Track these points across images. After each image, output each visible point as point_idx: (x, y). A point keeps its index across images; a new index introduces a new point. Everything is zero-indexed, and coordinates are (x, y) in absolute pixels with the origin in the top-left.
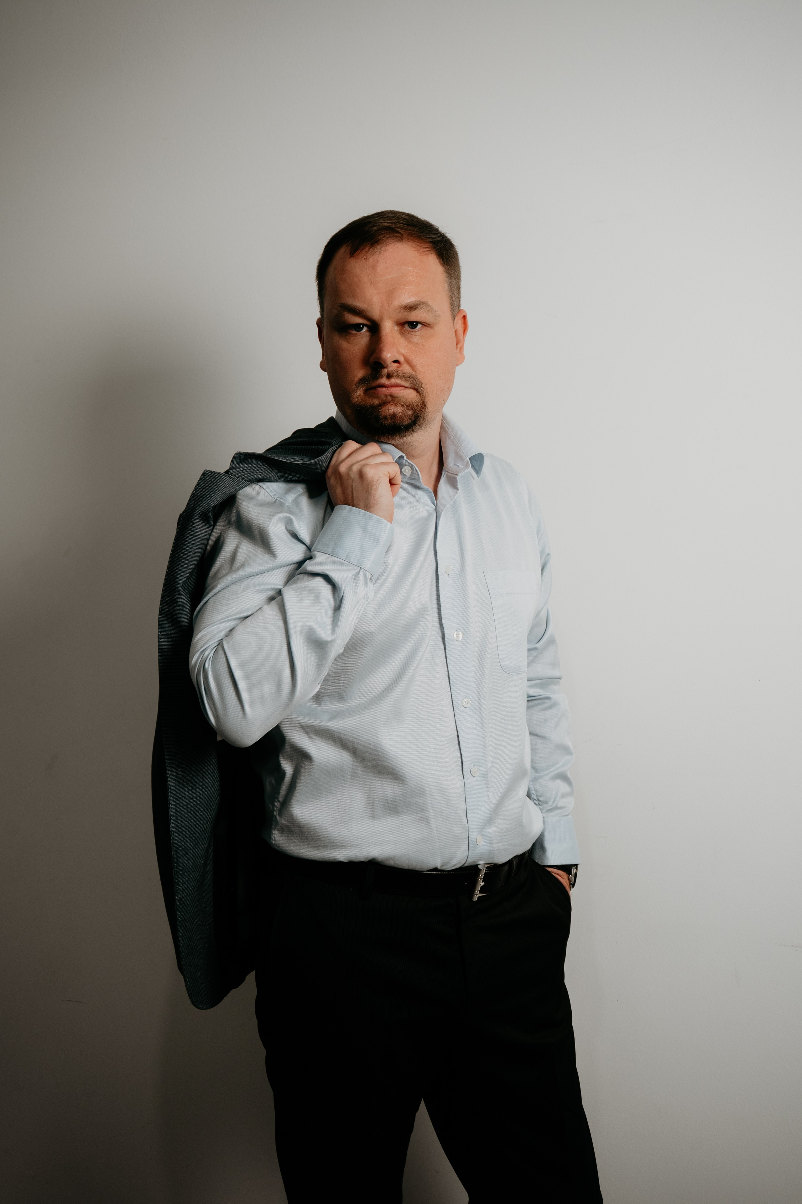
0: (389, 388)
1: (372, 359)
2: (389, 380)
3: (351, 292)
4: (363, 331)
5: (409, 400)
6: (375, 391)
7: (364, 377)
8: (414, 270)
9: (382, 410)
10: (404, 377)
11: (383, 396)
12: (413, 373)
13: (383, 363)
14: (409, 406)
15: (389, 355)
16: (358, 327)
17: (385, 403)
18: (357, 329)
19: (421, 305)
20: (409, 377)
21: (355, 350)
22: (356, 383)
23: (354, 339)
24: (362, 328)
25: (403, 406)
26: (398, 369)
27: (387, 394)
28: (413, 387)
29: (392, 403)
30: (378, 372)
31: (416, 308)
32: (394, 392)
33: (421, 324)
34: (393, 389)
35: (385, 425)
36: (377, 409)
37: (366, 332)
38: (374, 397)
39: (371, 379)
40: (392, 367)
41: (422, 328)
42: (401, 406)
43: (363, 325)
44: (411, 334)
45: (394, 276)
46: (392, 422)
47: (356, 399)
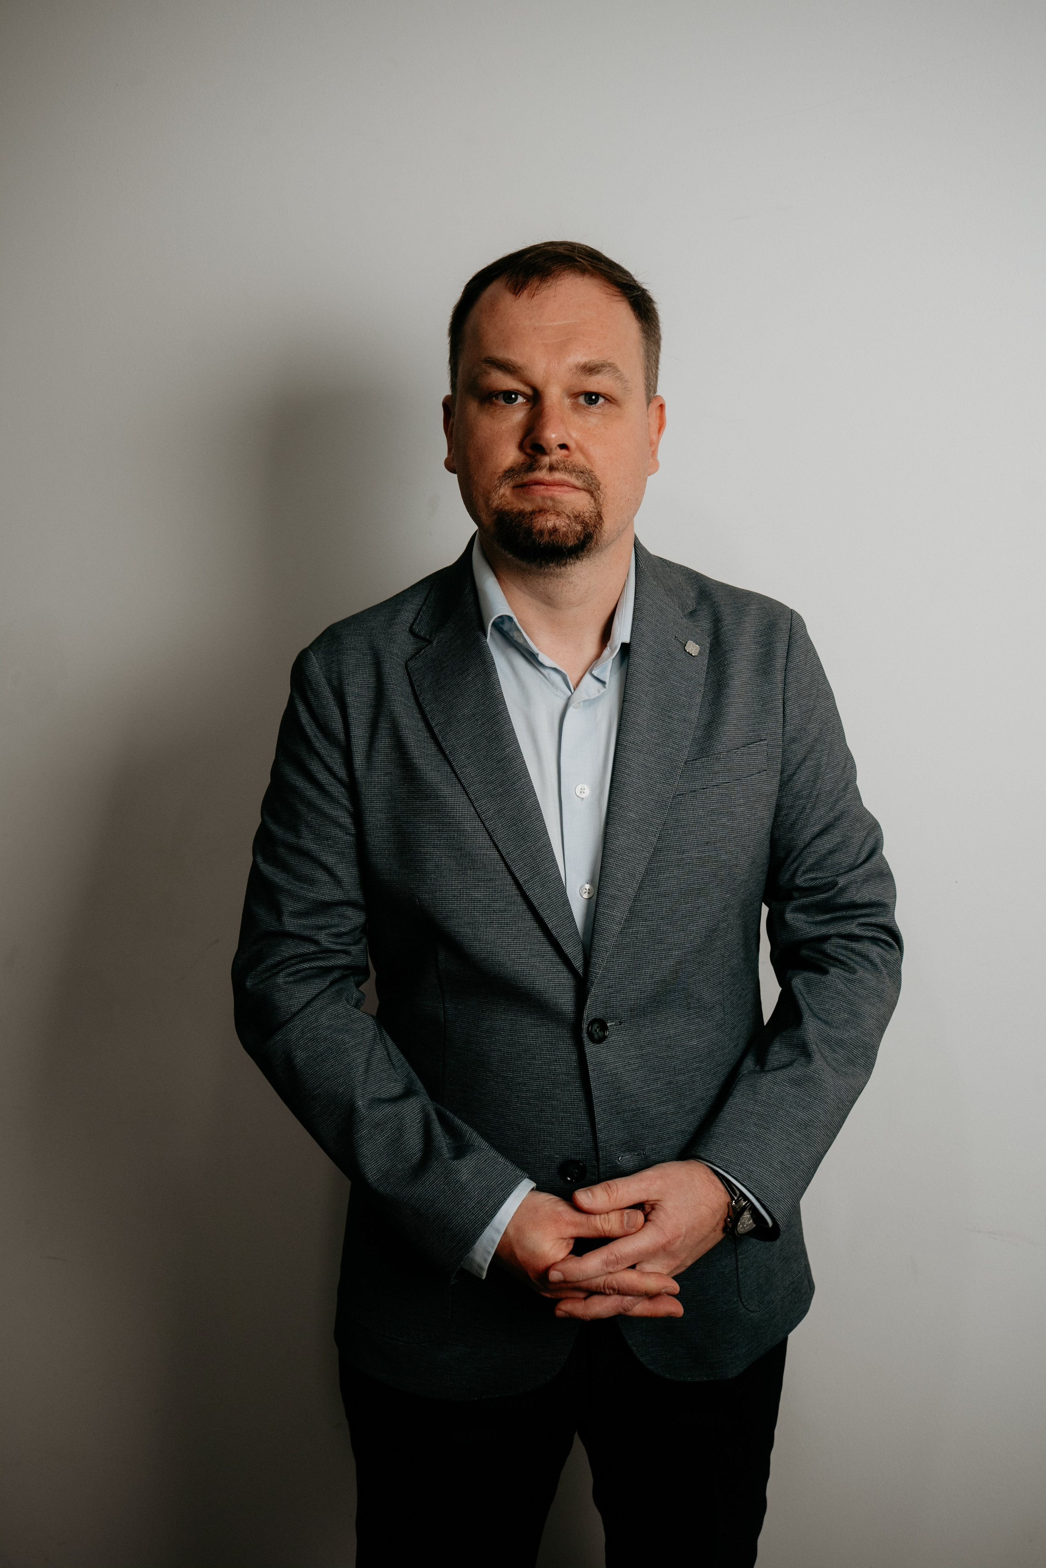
0: (548, 487)
1: (527, 442)
2: (551, 475)
3: (503, 341)
4: (517, 402)
5: (579, 508)
6: (529, 490)
7: (511, 467)
8: (598, 317)
9: (537, 520)
10: (574, 471)
11: (539, 500)
12: (588, 466)
13: (544, 445)
14: (578, 518)
15: (553, 436)
16: (509, 396)
17: (542, 511)
18: (507, 401)
19: (606, 367)
20: (582, 472)
21: (501, 429)
22: (500, 477)
24: (516, 399)
25: (568, 517)
26: (566, 459)
27: (546, 495)
28: (587, 489)
29: (553, 512)
30: (536, 461)
31: (598, 372)
32: (557, 493)
33: (603, 397)
34: (555, 488)
35: (540, 544)
36: (528, 518)
37: (523, 404)
38: (526, 500)
39: (525, 471)
40: (558, 455)
41: (603, 405)
42: (565, 516)
43: (519, 392)
44: (589, 411)
45: (569, 322)
46: (551, 540)
47: (493, 501)
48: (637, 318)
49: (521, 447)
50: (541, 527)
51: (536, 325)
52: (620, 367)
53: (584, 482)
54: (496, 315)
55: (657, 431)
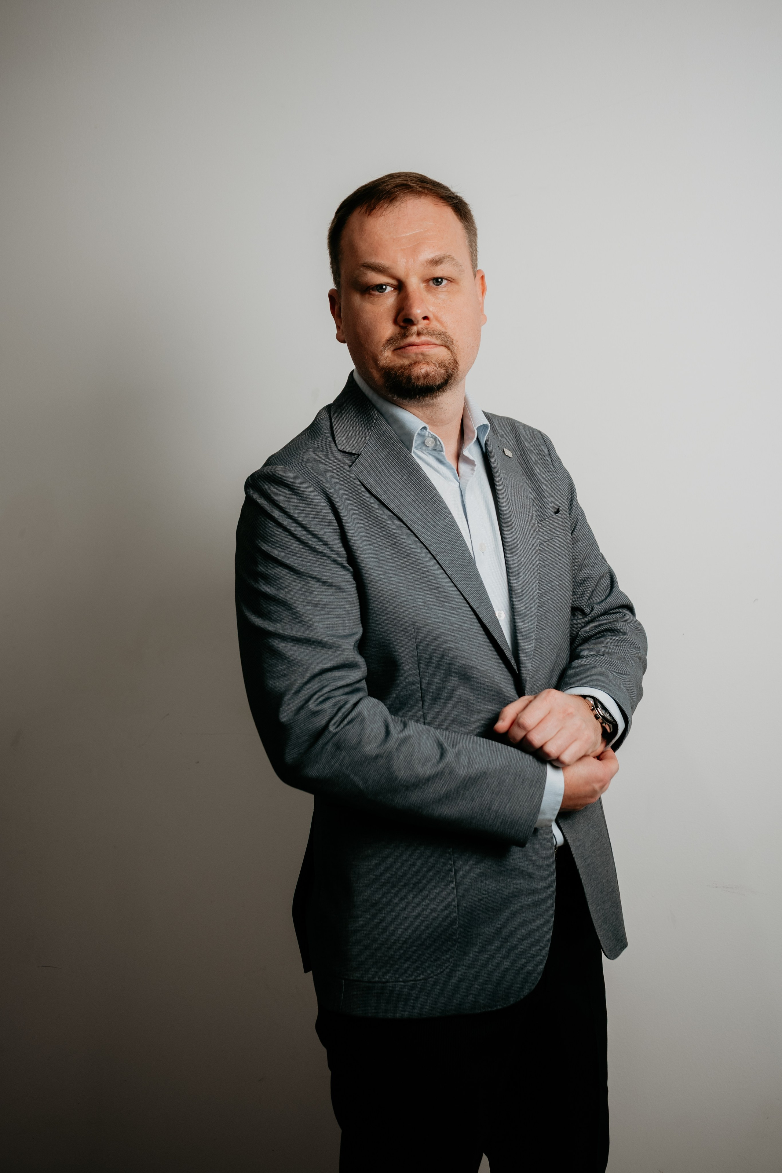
0: (419, 347)
1: (400, 318)
2: (419, 339)
3: (373, 251)
4: (387, 291)
5: (440, 358)
6: (405, 351)
7: (391, 337)
8: (436, 224)
9: (414, 370)
10: (434, 334)
11: (413, 356)
12: (444, 330)
13: (413, 319)
14: (441, 365)
15: (419, 311)
16: (380, 288)
17: (416, 363)
18: (380, 291)
19: (446, 258)
20: (440, 335)
21: (380, 311)
22: (384, 345)
23: (378, 300)
24: (385, 289)
25: (435, 364)
26: (428, 326)
27: (418, 352)
28: (444, 345)
29: (424, 362)
30: (408, 330)
31: (442, 263)
32: (424, 350)
33: (447, 279)
34: (423, 347)
35: (417, 386)
36: (408, 369)
37: (392, 291)
38: (404, 357)
39: (401, 338)
40: (422, 325)
41: (447, 284)
42: (432, 365)
43: (388, 284)
44: (438, 291)
45: (416, 232)
46: (425, 382)
47: (381, 361)
48: (460, 220)
49: (395, 322)
50: (417, 374)
51: (395, 237)
52: (455, 258)
53: (442, 341)
54: (365, 234)
55: (481, 293)
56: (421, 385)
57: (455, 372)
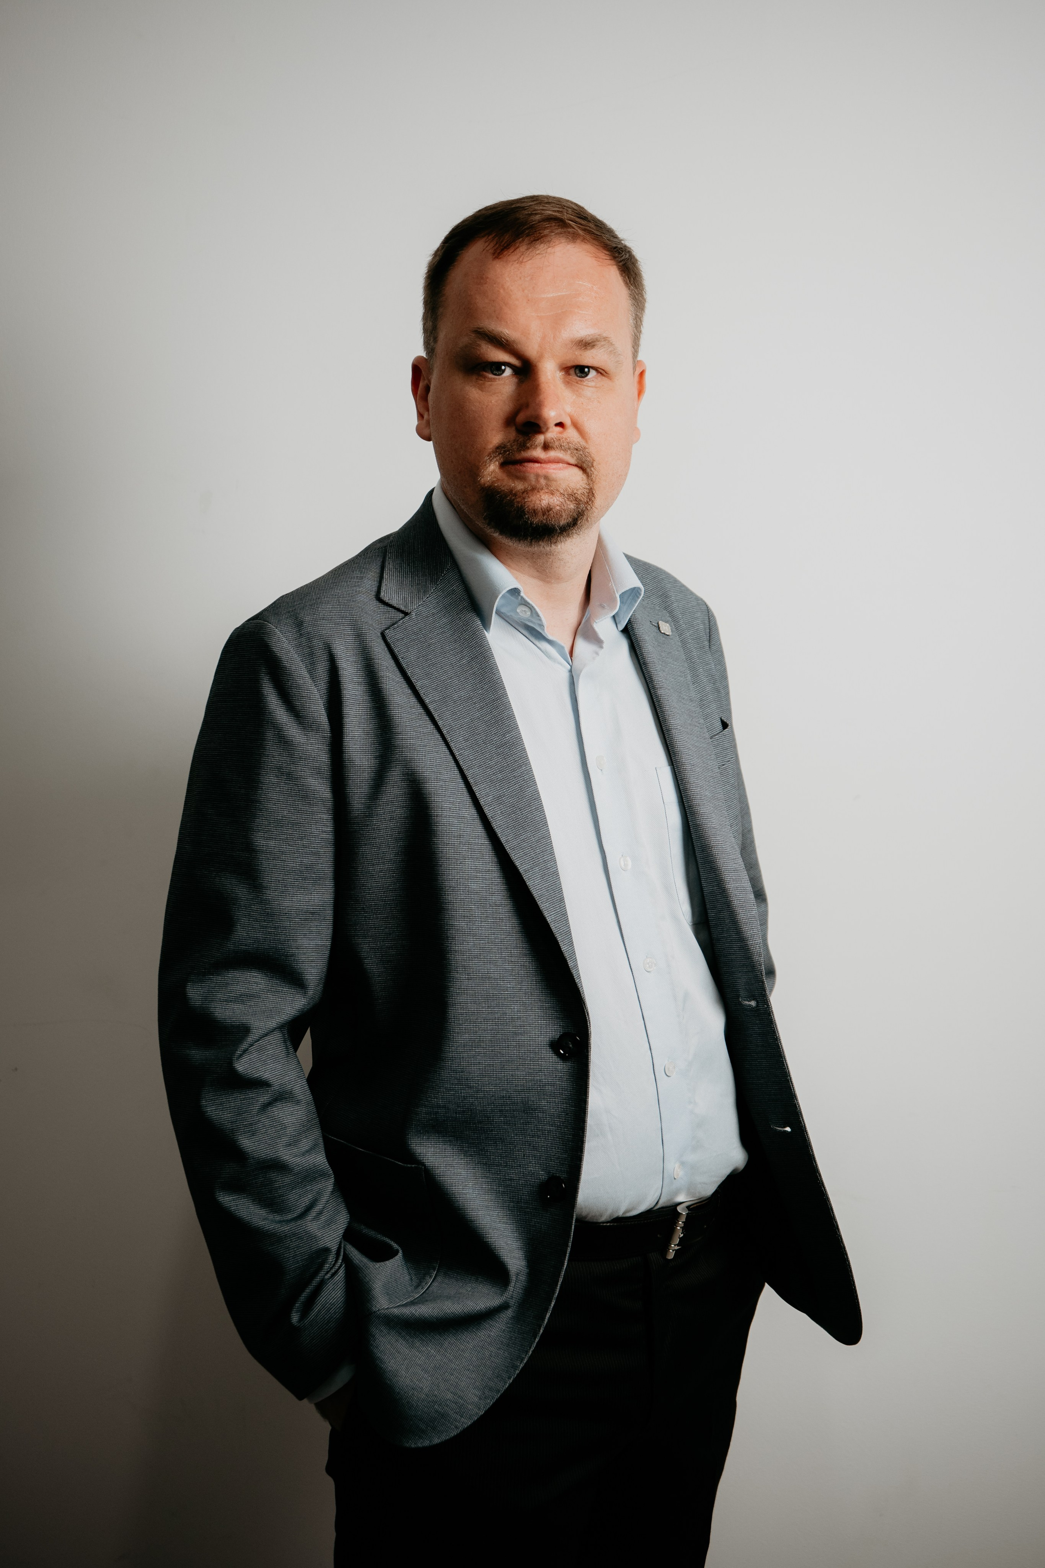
0: (544, 465)
1: (521, 418)
2: (545, 453)
3: (495, 311)
4: (504, 374)
5: (572, 485)
6: (521, 467)
7: (502, 443)
8: (592, 287)
9: (529, 500)
10: (569, 449)
11: (532, 478)
12: (583, 443)
13: (541, 424)
14: (572, 496)
15: (552, 414)
16: (497, 367)
17: (534, 489)
18: (495, 372)
20: (577, 450)
21: (491, 402)
22: (489, 454)
23: (489, 385)
24: (503, 371)
25: (562, 495)
26: (561, 436)
27: (539, 474)
28: (579, 465)
29: (546, 490)
30: (529, 439)
31: (593, 346)
32: (551, 471)
33: (597, 370)
34: (549, 466)
35: (532, 523)
36: (520, 497)
37: (512, 375)
38: (517, 477)
39: (518, 449)
40: (553, 433)
41: (595, 377)
42: (558, 495)
43: (508, 365)
44: (582, 385)
45: (562, 294)
46: (544, 519)
47: (483, 477)
49: (509, 424)
51: (530, 296)
52: (614, 341)
53: (577, 459)
54: (485, 284)
55: (638, 397)
56: (538, 523)
57: (589, 508)
